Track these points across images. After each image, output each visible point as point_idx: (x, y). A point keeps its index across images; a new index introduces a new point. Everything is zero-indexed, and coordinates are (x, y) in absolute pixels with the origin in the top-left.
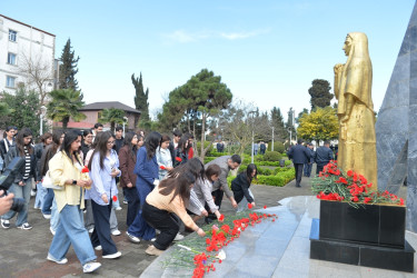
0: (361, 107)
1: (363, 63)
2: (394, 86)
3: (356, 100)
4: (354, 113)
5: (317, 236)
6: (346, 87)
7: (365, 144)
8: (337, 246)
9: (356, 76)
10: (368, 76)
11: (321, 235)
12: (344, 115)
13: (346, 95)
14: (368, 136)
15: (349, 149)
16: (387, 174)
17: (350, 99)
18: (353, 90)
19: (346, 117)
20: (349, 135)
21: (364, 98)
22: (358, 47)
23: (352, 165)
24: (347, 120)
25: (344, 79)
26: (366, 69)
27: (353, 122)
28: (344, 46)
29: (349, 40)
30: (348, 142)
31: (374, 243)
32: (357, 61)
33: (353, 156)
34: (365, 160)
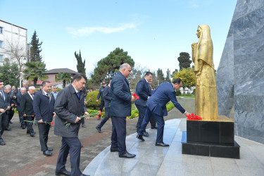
0: (208, 67)
1: (208, 42)
2: (225, 55)
3: (204, 63)
4: (204, 70)
5: (185, 141)
6: (199, 56)
7: (210, 87)
9: (204, 49)
10: (210, 49)
11: (188, 141)
12: (198, 71)
13: (199, 60)
14: (212, 83)
15: (201, 90)
16: (223, 104)
17: (201, 62)
18: (202, 58)
19: (199, 73)
20: (201, 83)
21: (209, 62)
22: (205, 33)
23: (204, 100)
24: (200, 75)
25: (197, 51)
26: (210, 45)
27: (203, 75)
28: (197, 33)
29: (200, 29)
30: (201, 87)
31: (218, 143)
32: (204, 41)
33: (204, 95)
34: (210, 96)
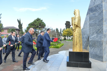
0: (78, 28)
1: (78, 17)
2: (85, 23)
3: (77, 26)
4: (77, 29)
5: (68, 61)
6: (75, 23)
7: (79, 37)
9: (77, 20)
10: (80, 20)
11: (69, 61)
13: (75, 25)
14: (80, 35)
15: (75, 38)
16: (84, 44)
17: (75, 26)
18: (76, 24)
19: (75, 30)
20: (75, 35)
21: (79, 26)
22: (77, 13)
23: (76, 42)
24: (75, 31)
25: (74, 21)
26: (79, 18)
27: (76, 31)
28: (74, 13)
29: (75, 11)
30: (75, 37)
31: (82, 62)
32: (77, 16)
33: (76, 40)
34: (79, 41)
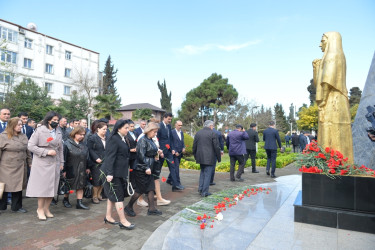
0: (337, 94)
1: (337, 57)
3: (331, 88)
4: (330, 99)
6: (322, 78)
7: (340, 124)
8: (317, 211)
9: (331, 68)
10: (342, 67)
12: (321, 101)
13: (323, 84)
14: (343, 117)
15: (326, 129)
17: (326, 87)
18: (329, 80)
19: (323, 103)
20: (326, 118)
21: (338, 86)
22: (333, 43)
23: (330, 143)
24: (324, 105)
25: (321, 71)
26: (340, 62)
27: (329, 106)
28: (321, 44)
29: (325, 39)
30: (325, 124)
32: (332, 56)
33: (330, 135)
34: (341, 138)
